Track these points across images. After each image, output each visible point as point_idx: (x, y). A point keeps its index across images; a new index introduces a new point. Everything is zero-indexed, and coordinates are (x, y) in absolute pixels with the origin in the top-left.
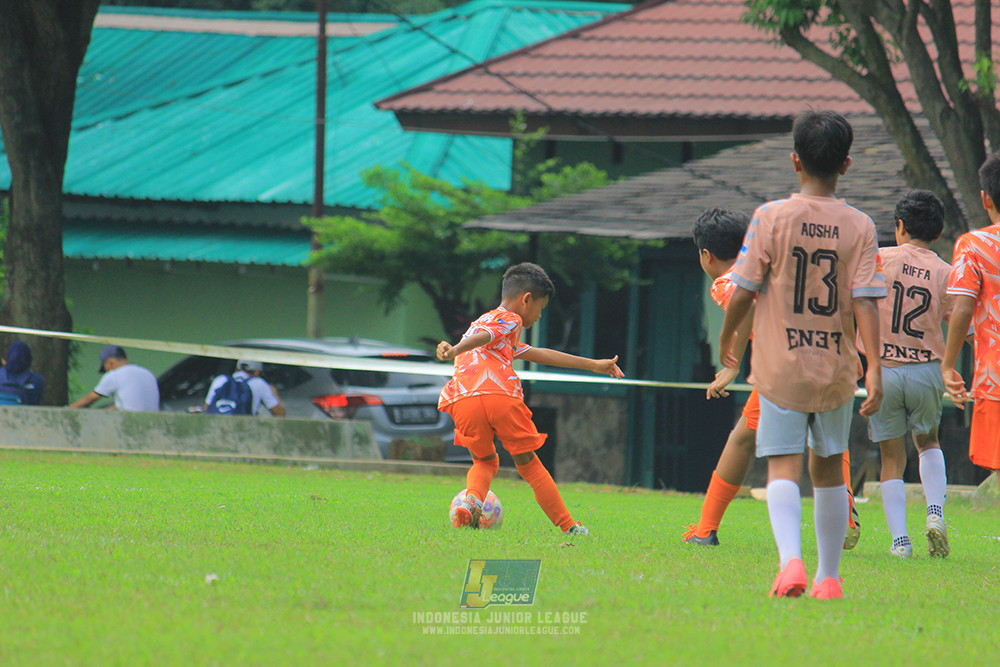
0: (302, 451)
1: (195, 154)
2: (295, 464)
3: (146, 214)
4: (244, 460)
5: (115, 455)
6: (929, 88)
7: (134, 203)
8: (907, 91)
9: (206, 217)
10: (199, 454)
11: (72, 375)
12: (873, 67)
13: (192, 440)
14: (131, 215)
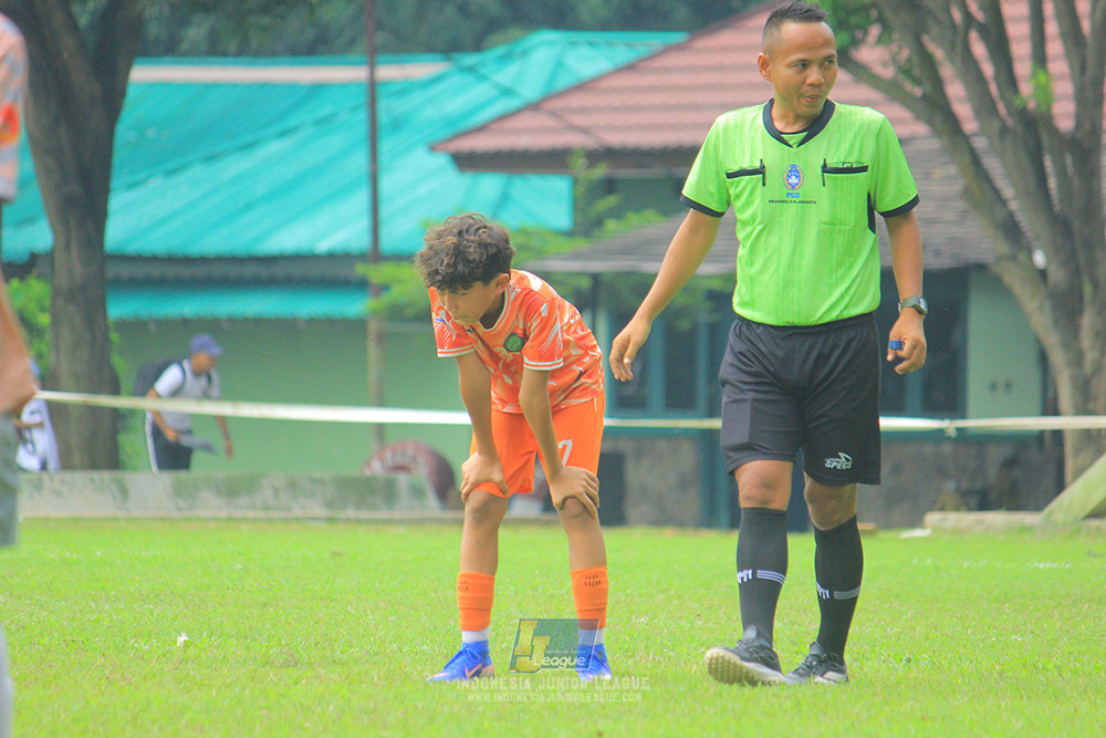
0: (358, 507)
1: (248, 207)
2: (348, 520)
3: (201, 271)
4: (297, 519)
5: (162, 519)
6: (985, 106)
7: (188, 260)
8: (963, 110)
9: (264, 271)
10: (251, 514)
11: (123, 439)
12: (928, 87)
13: (243, 500)
14: (187, 272)
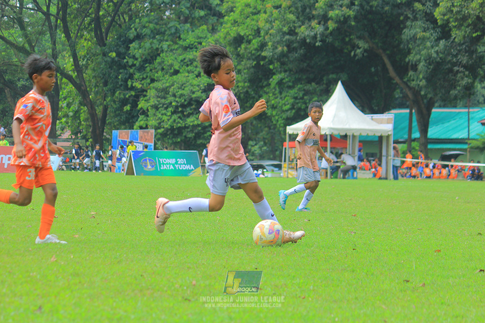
1: (449, 131)
3: (441, 141)
9: (451, 141)
14: (439, 141)
